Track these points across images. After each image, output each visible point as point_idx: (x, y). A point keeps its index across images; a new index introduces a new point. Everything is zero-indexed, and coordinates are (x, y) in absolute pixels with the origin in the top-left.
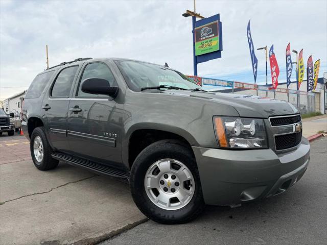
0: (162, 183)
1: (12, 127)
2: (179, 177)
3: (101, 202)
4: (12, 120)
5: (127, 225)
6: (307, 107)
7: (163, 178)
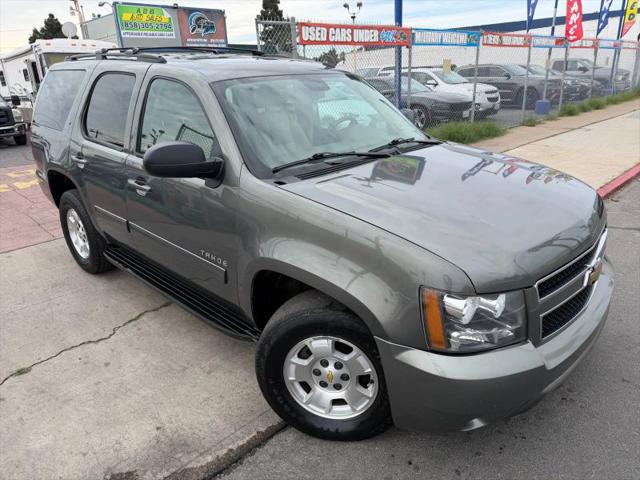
0: (318, 373)
1: (20, 128)
2: (348, 367)
3: (208, 369)
4: (16, 112)
5: (254, 434)
6: (632, 74)
7: (319, 366)
